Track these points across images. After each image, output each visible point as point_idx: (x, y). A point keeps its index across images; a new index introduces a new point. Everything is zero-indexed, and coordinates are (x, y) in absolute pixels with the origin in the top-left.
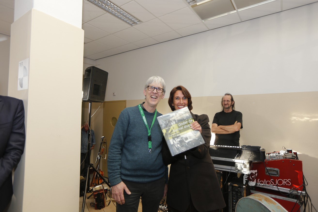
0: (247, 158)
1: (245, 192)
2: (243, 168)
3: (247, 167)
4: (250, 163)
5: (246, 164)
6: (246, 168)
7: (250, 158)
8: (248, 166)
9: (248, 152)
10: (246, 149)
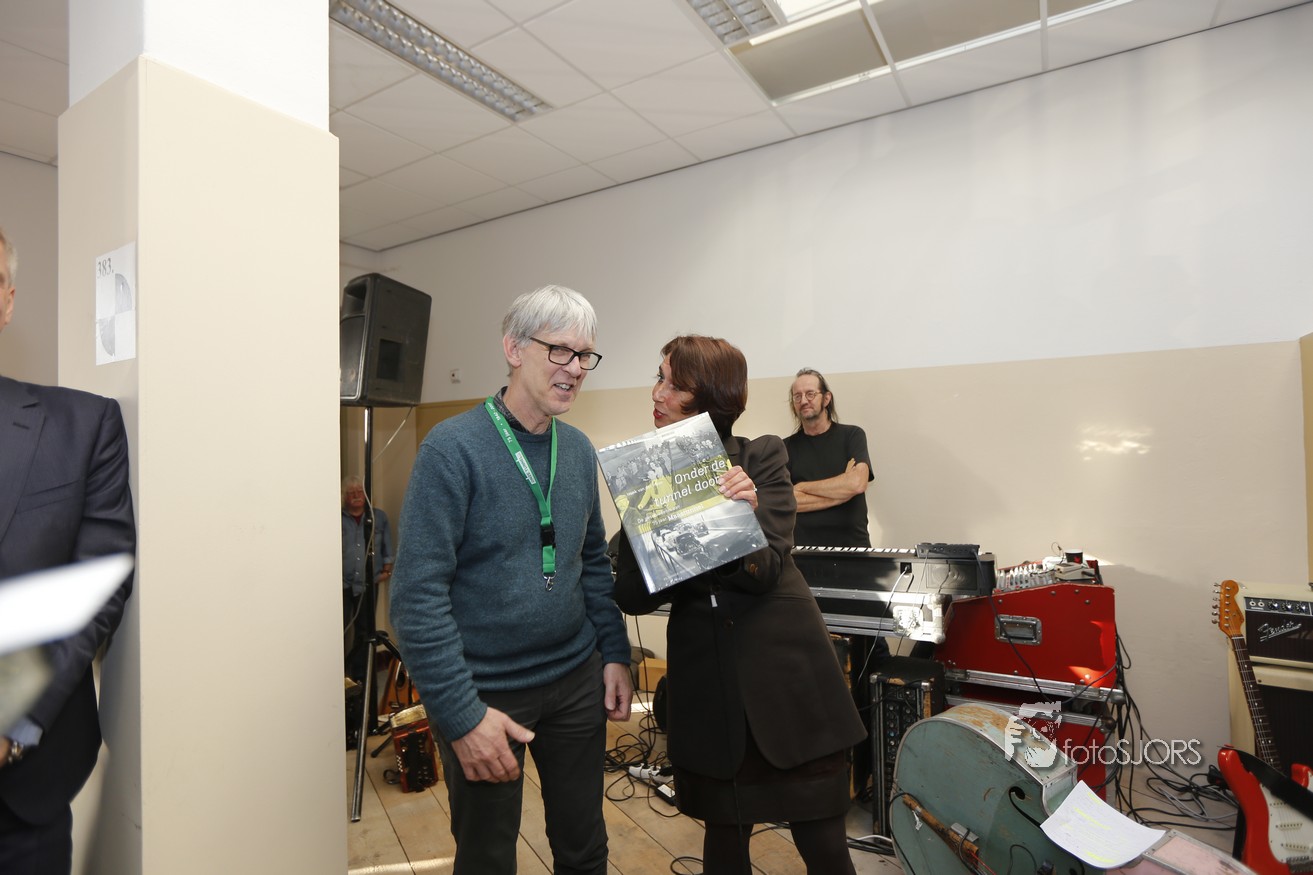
0: (935, 585)
1: (927, 701)
2: (921, 622)
3: (934, 619)
4: (945, 602)
5: (930, 607)
6: (932, 620)
7: (944, 586)
8: (937, 612)
9: (938, 566)
10: (932, 554)
